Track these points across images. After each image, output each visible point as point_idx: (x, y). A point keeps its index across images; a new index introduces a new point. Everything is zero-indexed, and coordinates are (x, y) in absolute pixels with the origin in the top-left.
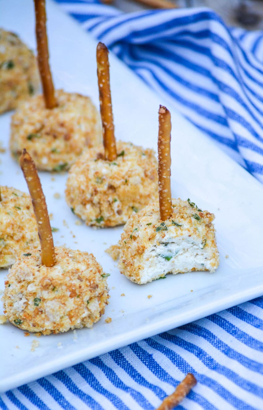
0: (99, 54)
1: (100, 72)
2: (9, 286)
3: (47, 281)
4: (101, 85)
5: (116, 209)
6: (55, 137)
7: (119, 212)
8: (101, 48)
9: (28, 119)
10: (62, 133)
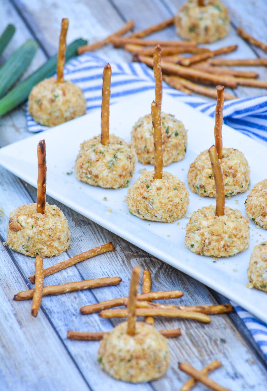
6: (226, 176)
9: (207, 165)
10: (231, 173)
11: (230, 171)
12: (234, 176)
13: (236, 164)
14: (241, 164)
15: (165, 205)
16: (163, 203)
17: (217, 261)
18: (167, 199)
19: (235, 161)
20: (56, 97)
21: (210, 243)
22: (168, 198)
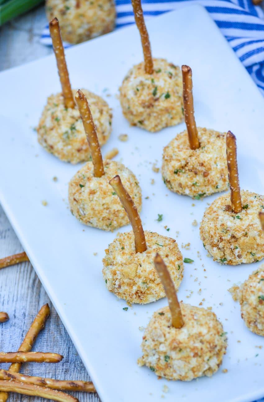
0: (228, 141)
1: (228, 153)
2: (146, 341)
3: (175, 344)
4: (229, 162)
5: (237, 255)
6: (196, 174)
7: (239, 256)
8: (230, 137)
9: (176, 156)
10: (202, 171)
11: (200, 168)
12: (205, 175)
13: (211, 159)
14: (218, 159)
15: (99, 213)
16: (95, 211)
17: (129, 308)
18: (101, 205)
19: (210, 156)
20: (67, 8)
21: (120, 286)
22: (103, 205)
